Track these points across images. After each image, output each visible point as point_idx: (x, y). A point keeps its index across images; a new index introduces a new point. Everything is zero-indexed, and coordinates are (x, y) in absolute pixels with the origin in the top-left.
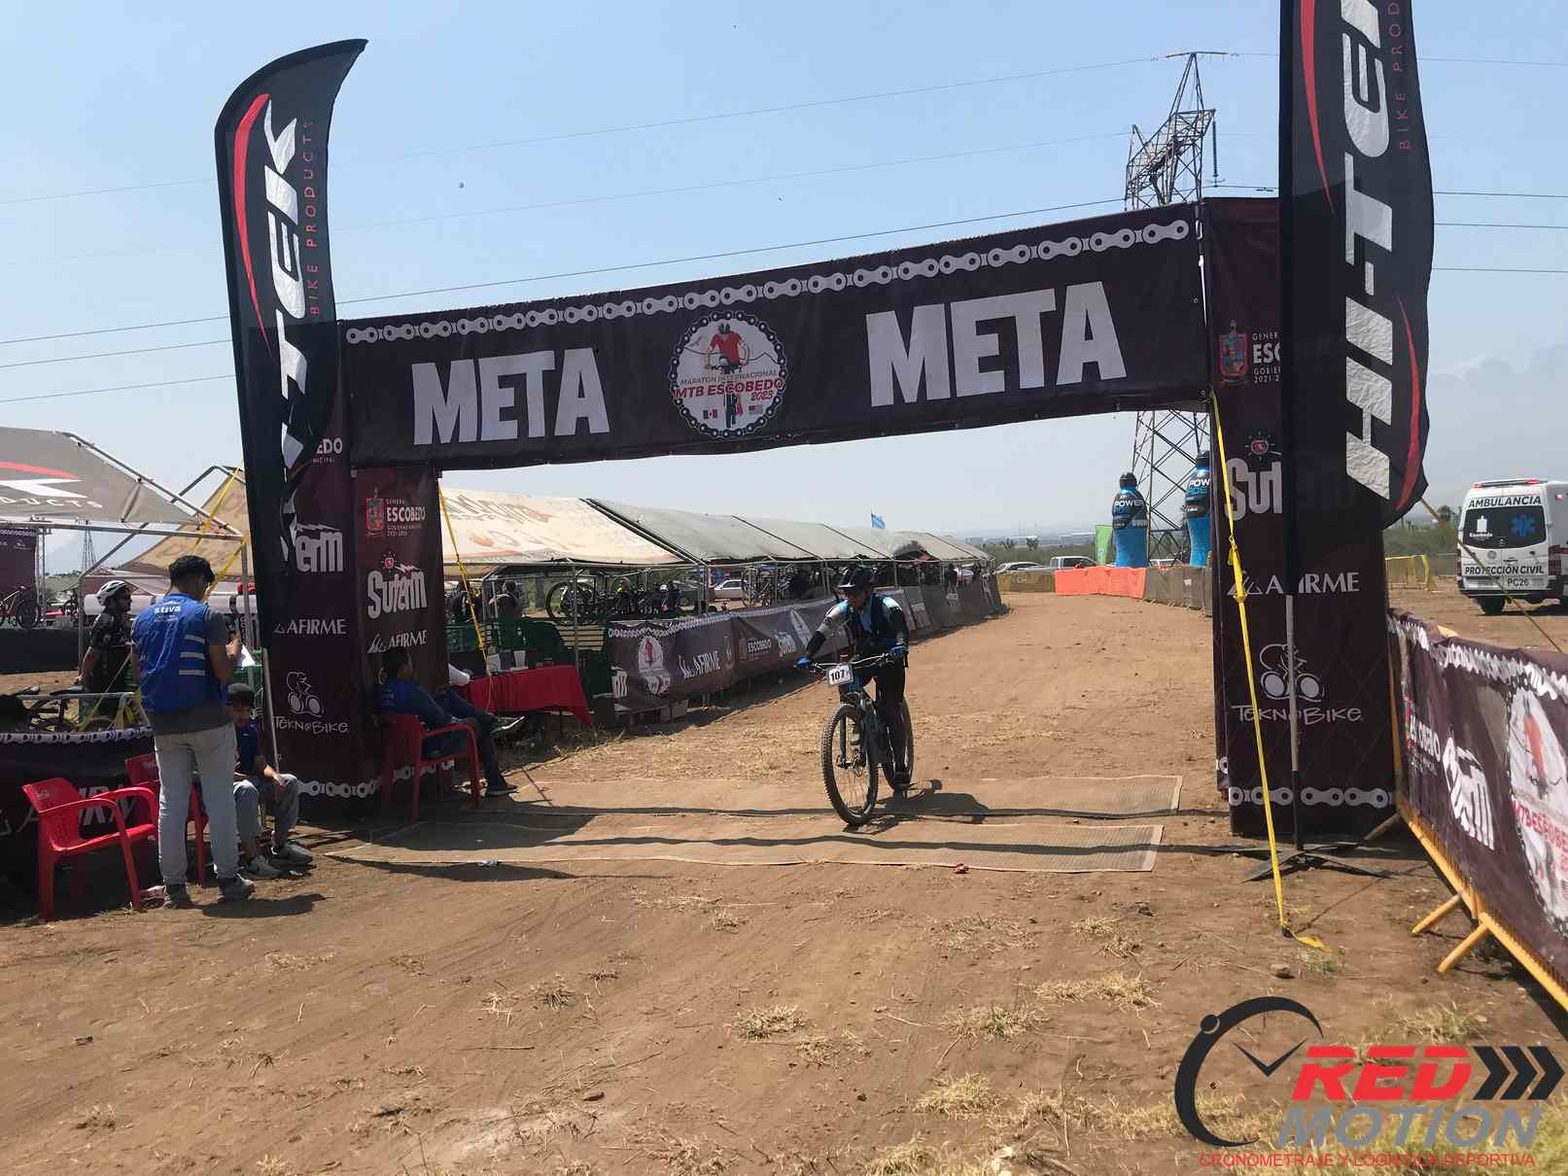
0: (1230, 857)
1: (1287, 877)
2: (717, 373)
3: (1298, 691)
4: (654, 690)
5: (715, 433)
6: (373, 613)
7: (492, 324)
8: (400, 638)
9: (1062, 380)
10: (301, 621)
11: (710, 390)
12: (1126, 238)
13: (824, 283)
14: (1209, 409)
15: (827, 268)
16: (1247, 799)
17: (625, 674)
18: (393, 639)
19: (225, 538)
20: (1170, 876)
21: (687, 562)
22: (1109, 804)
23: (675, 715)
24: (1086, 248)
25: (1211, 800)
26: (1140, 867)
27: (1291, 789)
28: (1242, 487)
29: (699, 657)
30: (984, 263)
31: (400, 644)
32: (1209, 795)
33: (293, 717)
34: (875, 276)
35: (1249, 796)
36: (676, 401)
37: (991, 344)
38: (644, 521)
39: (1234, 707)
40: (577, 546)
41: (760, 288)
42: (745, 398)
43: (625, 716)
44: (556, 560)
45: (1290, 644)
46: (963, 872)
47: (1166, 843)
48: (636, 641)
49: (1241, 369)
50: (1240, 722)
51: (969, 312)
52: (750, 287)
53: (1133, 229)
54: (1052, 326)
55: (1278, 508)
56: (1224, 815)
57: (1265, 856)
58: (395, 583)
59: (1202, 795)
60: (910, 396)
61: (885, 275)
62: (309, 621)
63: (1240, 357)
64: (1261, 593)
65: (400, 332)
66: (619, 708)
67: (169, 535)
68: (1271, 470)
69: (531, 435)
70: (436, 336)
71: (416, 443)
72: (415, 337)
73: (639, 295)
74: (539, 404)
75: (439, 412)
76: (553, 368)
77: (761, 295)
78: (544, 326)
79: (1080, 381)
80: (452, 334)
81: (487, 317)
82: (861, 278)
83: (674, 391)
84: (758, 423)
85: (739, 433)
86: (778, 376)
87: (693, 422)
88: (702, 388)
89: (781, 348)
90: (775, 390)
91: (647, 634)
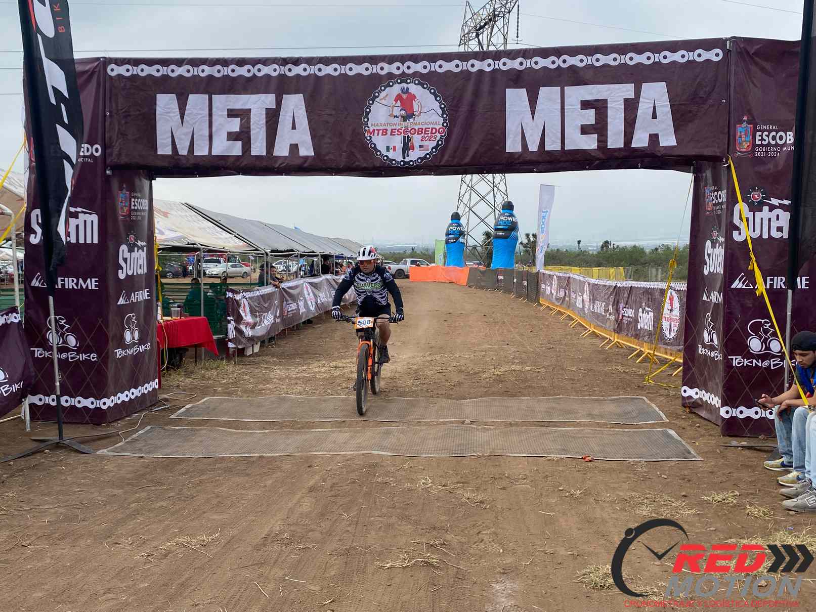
2: (398, 120)
4: (245, 337)
6: (122, 276)
7: (227, 71)
8: (137, 294)
9: (633, 145)
10: (59, 279)
11: (392, 132)
12: (683, 56)
13: (478, 65)
15: (482, 56)
16: (734, 415)
17: (234, 323)
18: (132, 294)
21: (256, 249)
24: (657, 60)
25: (680, 412)
30: (590, 63)
31: (137, 298)
32: (675, 409)
34: (515, 64)
35: (735, 412)
36: (366, 137)
37: (589, 117)
41: (433, 64)
42: (416, 139)
44: (190, 244)
46: (590, 461)
48: (238, 302)
49: (748, 146)
51: (576, 94)
52: (426, 63)
53: (688, 51)
54: (631, 106)
58: (135, 254)
59: (672, 409)
60: (533, 147)
61: (521, 64)
62: (66, 279)
64: (752, 287)
65: (152, 71)
66: (230, 345)
68: (762, 211)
69: (253, 153)
70: (181, 76)
71: (159, 153)
72: (163, 75)
73: (343, 61)
74: (261, 132)
75: (177, 130)
76: (275, 107)
77: (433, 69)
78: (268, 76)
80: (193, 76)
81: (223, 66)
82: (504, 64)
83: (366, 131)
84: (425, 157)
85: (411, 163)
86: (441, 126)
87: (379, 153)
88: (387, 130)
89: (445, 107)
90: (439, 136)
91: (243, 297)
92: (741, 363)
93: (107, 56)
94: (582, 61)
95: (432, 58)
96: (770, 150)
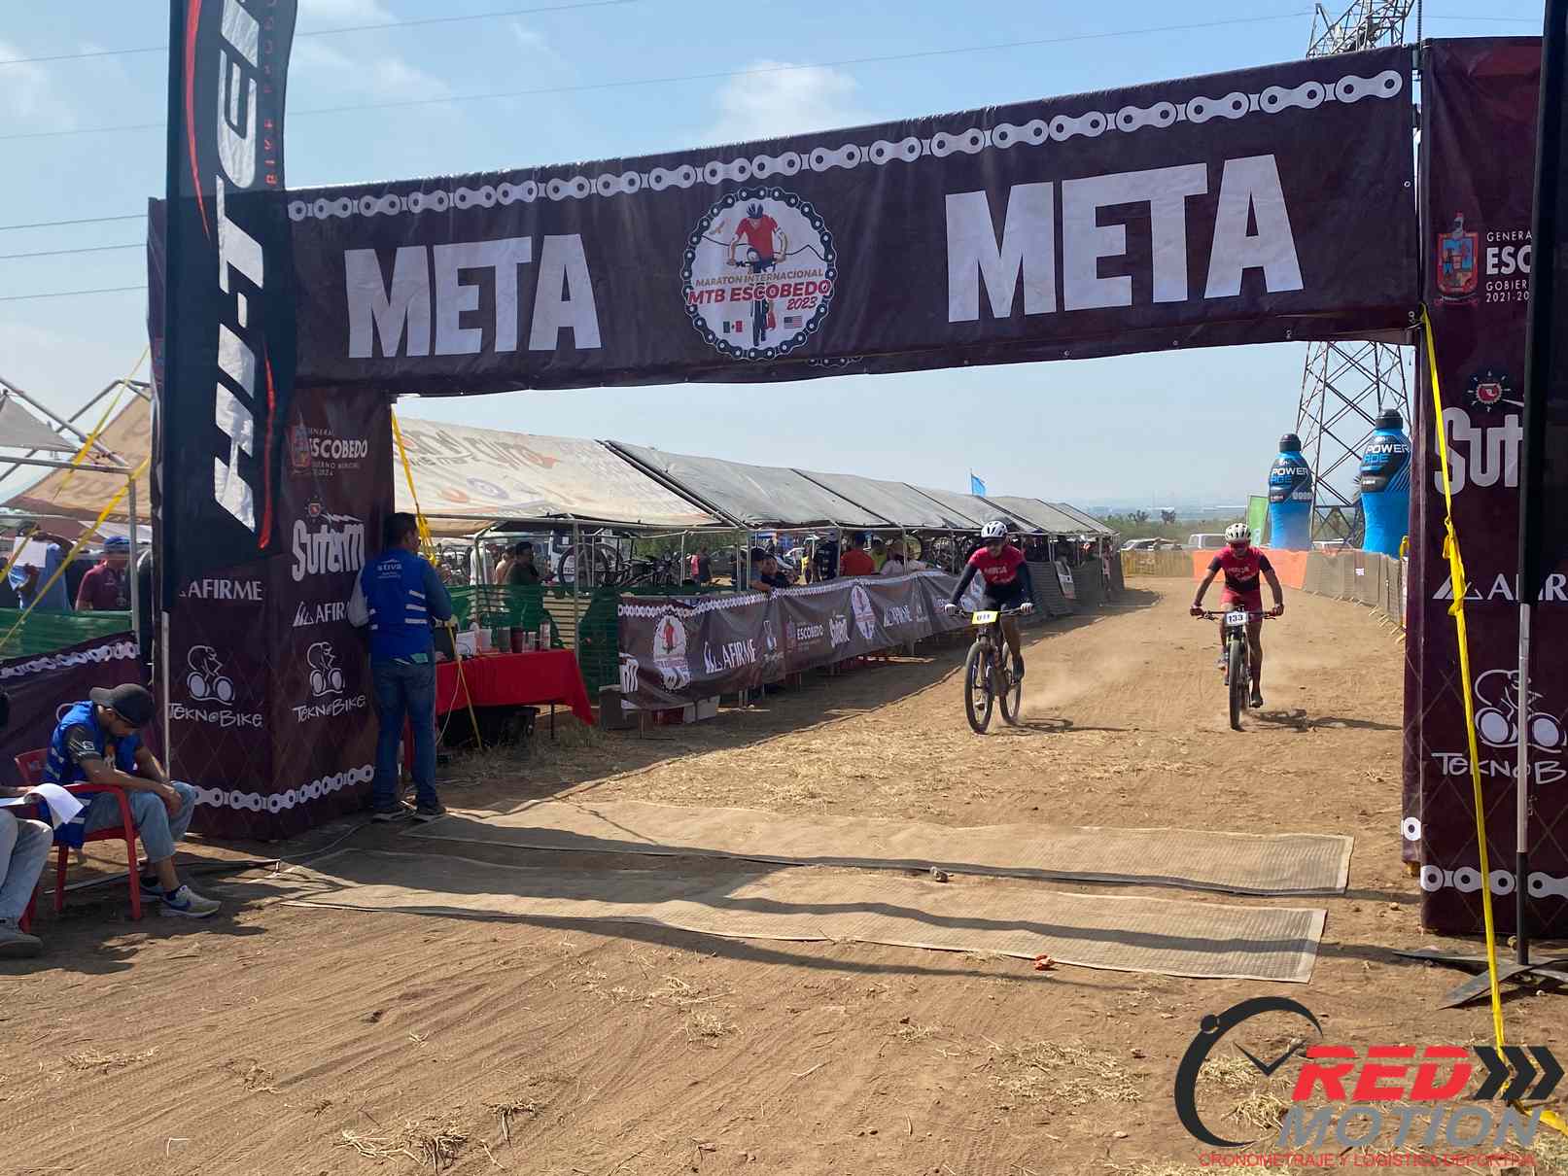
0: (1420, 968)
1: (1509, 1005)
2: (744, 271)
3: (1531, 738)
4: (670, 686)
5: (738, 353)
6: (298, 575)
7: (453, 199)
8: (330, 608)
9: (1210, 293)
10: (205, 582)
11: (733, 294)
12: (1312, 94)
13: (890, 150)
14: (1416, 340)
15: (895, 131)
16: (1448, 884)
17: (635, 662)
18: (319, 607)
19: (107, 470)
20: (1337, 992)
21: (724, 524)
22: (1251, 873)
23: (700, 718)
24: (1255, 107)
25: (1392, 875)
26: (1292, 976)
27: (1513, 872)
28: (1461, 448)
29: (730, 645)
30: (1111, 126)
31: (330, 615)
32: (1388, 867)
34: (961, 143)
35: (1451, 879)
36: (688, 308)
38: (673, 471)
39: (1433, 755)
40: (585, 500)
41: (805, 157)
42: (780, 307)
43: (634, 717)
44: (554, 516)
45: (1522, 671)
46: (1046, 968)
47: (1329, 940)
48: (651, 623)
49: (1468, 281)
51: (1087, 194)
52: (792, 155)
53: (1323, 80)
54: (1201, 214)
55: (1511, 480)
56: (1409, 900)
57: (1477, 969)
58: (324, 536)
59: (1380, 867)
60: (1002, 309)
61: (974, 141)
62: (216, 582)
63: (1470, 266)
64: (1481, 598)
65: (335, 208)
66: (626, 705)
67: (61, 466)
68: (1503, 426)
69: (498, 348)
70: (380, 214)
71: (351, 356)
72: (353, 215)
73: (644, 164)
74: (510, 309)
75: (380, 314)
76: (530, 259)
77: (806, 166)
78: (519, 203)
79: (1238, 293)
80: (402, 213)
81: (447, 191)
82: (941, 145)
83: (686, 295)
84: (795, 340)
85: (770, 353)
86: (824, 278)
87: (710, 337)
88: (723, 291)
90: (820, 296)
91: (669, 613)
92: (1462, 767)
95: (802, 144)
96: (1520, 286)
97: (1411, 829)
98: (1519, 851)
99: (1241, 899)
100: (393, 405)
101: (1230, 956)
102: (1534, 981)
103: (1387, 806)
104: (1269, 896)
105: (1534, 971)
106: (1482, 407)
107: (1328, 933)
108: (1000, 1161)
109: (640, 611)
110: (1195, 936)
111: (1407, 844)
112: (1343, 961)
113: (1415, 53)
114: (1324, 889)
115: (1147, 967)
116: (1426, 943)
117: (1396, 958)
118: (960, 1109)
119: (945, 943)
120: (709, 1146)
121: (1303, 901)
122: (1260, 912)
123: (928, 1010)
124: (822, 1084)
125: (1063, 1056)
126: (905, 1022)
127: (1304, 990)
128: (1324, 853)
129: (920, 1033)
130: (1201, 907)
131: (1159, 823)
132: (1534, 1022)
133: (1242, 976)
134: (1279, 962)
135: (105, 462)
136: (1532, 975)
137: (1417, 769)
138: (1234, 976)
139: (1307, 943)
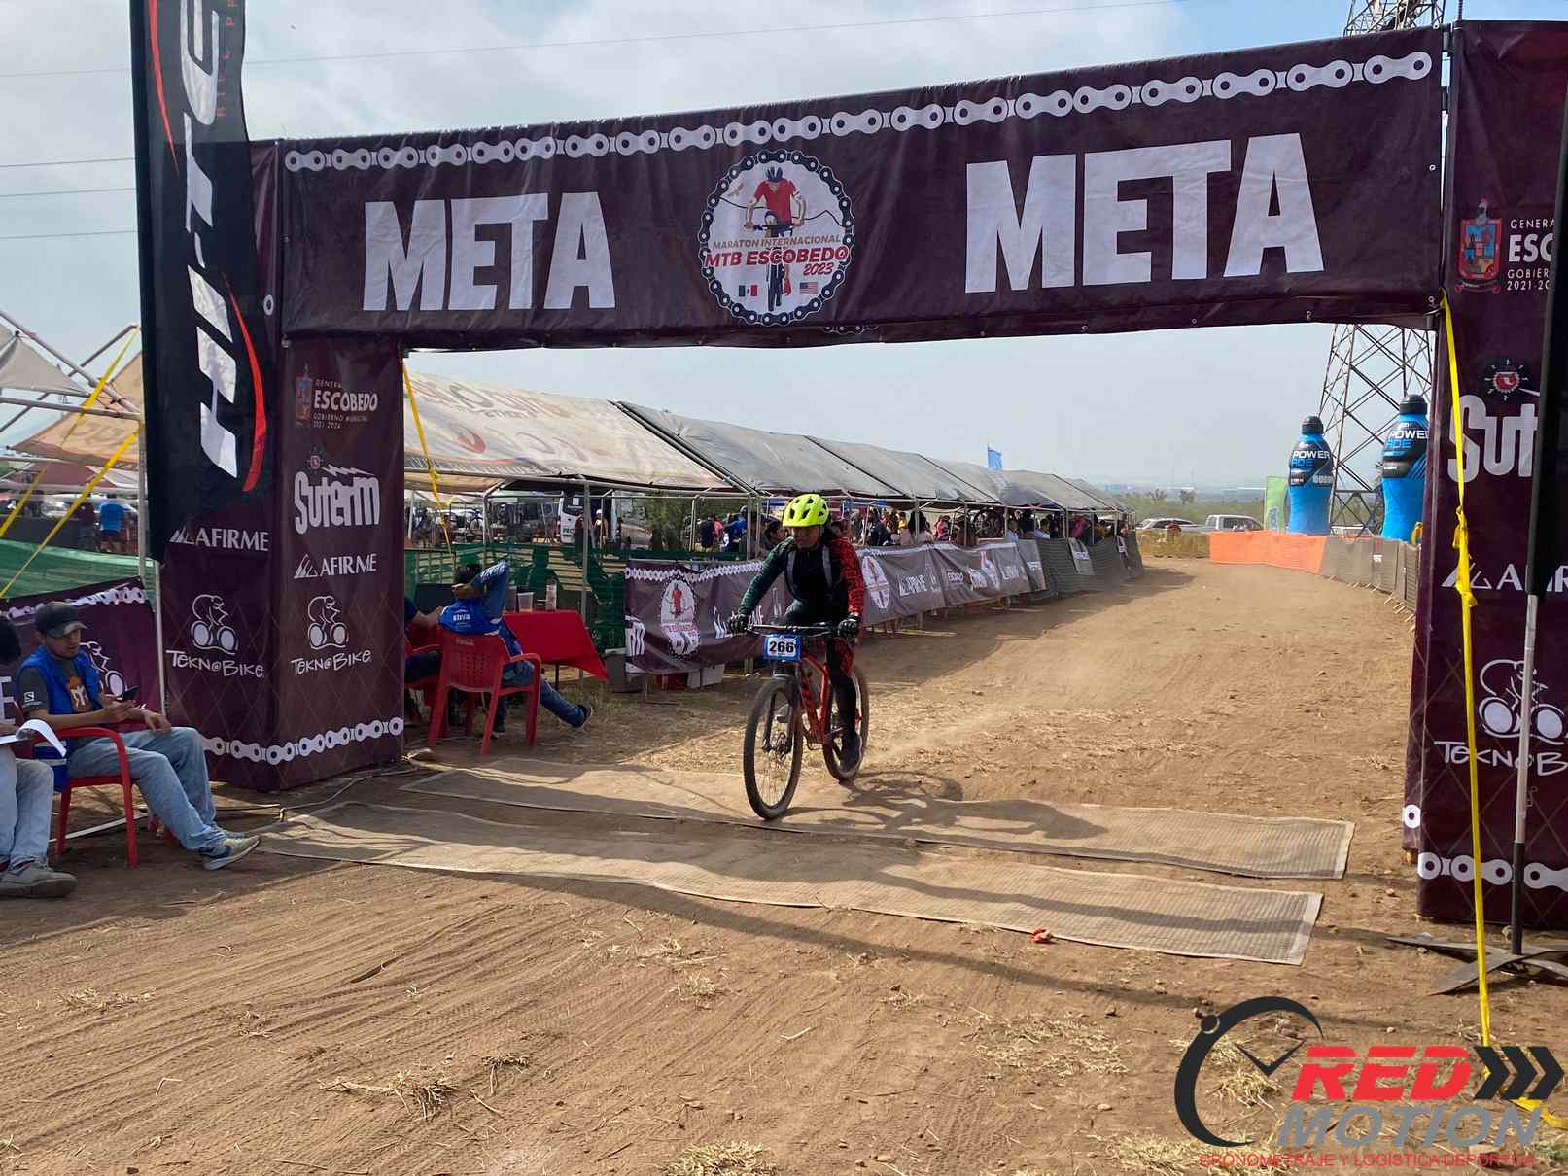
0: (1413, 953)
1: (1497, 994)
2: (760, 235)
3: (1534, 729)
4: (679, 651)
5: (752, 317)
6: (300, 528)
7: (471, 154)
8: (337, 562)
9: (1229, 272)
10: (214, 531)
11: (749, 258)
12: (1340, 74)
13: (912, 117)
14: (1437, 325)
15: (920, 98)
16: (1446, 872)
17: (641, 626)
18: (325, 562)
19: (118, 415)
20: (1329, 975)
21: (735, 489)
22: (1250, 856)
23: (708, 681)
24: (1281, 85)
25: (1389, 862)
26: (1282, 958)
27: (1510, 862)
28: (1476, 436)
30: (1136, 100)
31: (337, 569)
32: (1388, 854)
33: (194, 652)
34: (984, 112)
35: (1448, 867)
36: (705, 270)
37: (1136, 215)
38: (684, 434)
39: (1436, 743)
41: (826, 121)
42: (796, 272)
43: (639, 678)
44: (564, 477)
45: (1527, 661)
47: (1325, 922)
48: (659, 586)
49: (1488, 268)
50: (1445, 764)
51: (1110, 167)
52: (813, 119)
53: (1352, 60)
54: (1223, 191)
55: (1526, 469)
56: (1407, 887)
57: (1468, 957)
58: (324, 489)
59: (1380, 853)
60: (1019, 281)
61: (997, 110)
62: (225, 531)
63: (1490, 252)
64: (1490, 587)
65: (354, 160)
66: (631, 668)
67: (73, 411)
68: (1518, 413)
69: (512, 306)
70: (399, 167)
71: (365, 308)
72: (371, 167)
73: (665, 123)
74: (526, 266)
75: (396, 268)
76: (546, 218)
77: (826, 131)
78: (537, 159)
79: (1258, 273)
80: (419, 166)
81: (465, 145)
82: (964, 113)
83: (703, 257)
84: (810, 307)
85: (784, 319)
86: (841, 244)
87: (725, 301)
88: (740, 254)
89: (848, 205)
90: (836, 263)
91: (675, 577)
92: (1464, 756)
93: (285, 138)
94: (1120, 97)
95: (824, 108)
96: (1542, 274)
97: (1412, 816)
98: (1516, 841)
99: (1239, 879)
100: (405, 360)
101: (1223, 935)
102: (1526, 971)
103: (1391, 793)
104: (1267, 879)
105: (1528, 961)
106: (1497, 394)
107: (1322, 918)
108: (985, 1128)
109: (649, 575)
110: (1189, 916)
111: (1407, 831)
112: (1337, 944)
113: (1446, 34)
114: (1322, 873)
115: (1141, 944)
116: (1421, 931)
117: (1389, 944)
118: (946, 1077)
119: (940, 914)
120: (697, 1104)
121: (1300, 885)
122: (1255, 894)
123: (919, 979)
124: (811, 1048)
125: (1051, 1028)
126: (896, 989)
127: (1296, 973)
128: (1323, 838)
129: (910, 1000)
130: (1197, 887)
131: (1160, 803)
132: (1524, 1011)
133: (1234, 957)
134: (1272, 943)
135: (117, 408)
136: (1525, 965)
137: (1419, 756)
138: (1226, 956)
139: (1301, 927)
